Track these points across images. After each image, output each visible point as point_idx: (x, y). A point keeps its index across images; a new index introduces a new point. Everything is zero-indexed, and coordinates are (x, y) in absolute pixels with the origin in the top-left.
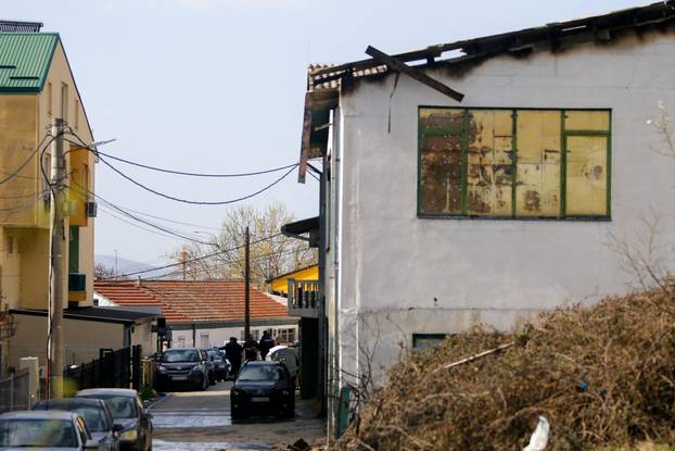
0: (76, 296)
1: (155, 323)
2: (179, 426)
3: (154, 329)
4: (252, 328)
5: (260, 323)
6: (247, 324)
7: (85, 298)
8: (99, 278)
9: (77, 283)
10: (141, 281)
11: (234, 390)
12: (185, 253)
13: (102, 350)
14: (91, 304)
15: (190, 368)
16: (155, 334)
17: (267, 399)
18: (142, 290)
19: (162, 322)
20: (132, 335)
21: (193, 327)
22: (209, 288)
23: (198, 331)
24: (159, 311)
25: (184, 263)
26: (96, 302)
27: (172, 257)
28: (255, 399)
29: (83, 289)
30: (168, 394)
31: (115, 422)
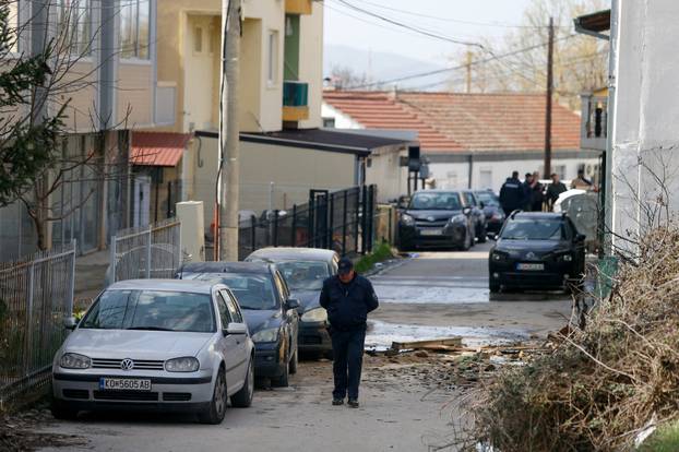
0: (294, 113)
1: (405, 153)
2: (410, 301)
3: (403, 162)
4: (554, 163)
5: (567, 155)
6: (548, 156)
7: (306, 116)
8: (338, 88)
9: (294, 94)
10: (398, 92)
11: (494, 252)
12: (470, 54)
13: (312, 192)
14: (319, 125)
15: (446, 219)
16: (406, 169)
17: (540, 267)
18: (398, 105)
19: (414, 152)
20: (367, 169)
21: (470, 159)
22: (496, 104)
23: (477, 166)
24: (412, 135)
25: (468, 66)
26: (332, 121)
27: (451, 59)
28: (522, 267)
29: (305, 103)
30: (414, 255)
31: (291, 298)
